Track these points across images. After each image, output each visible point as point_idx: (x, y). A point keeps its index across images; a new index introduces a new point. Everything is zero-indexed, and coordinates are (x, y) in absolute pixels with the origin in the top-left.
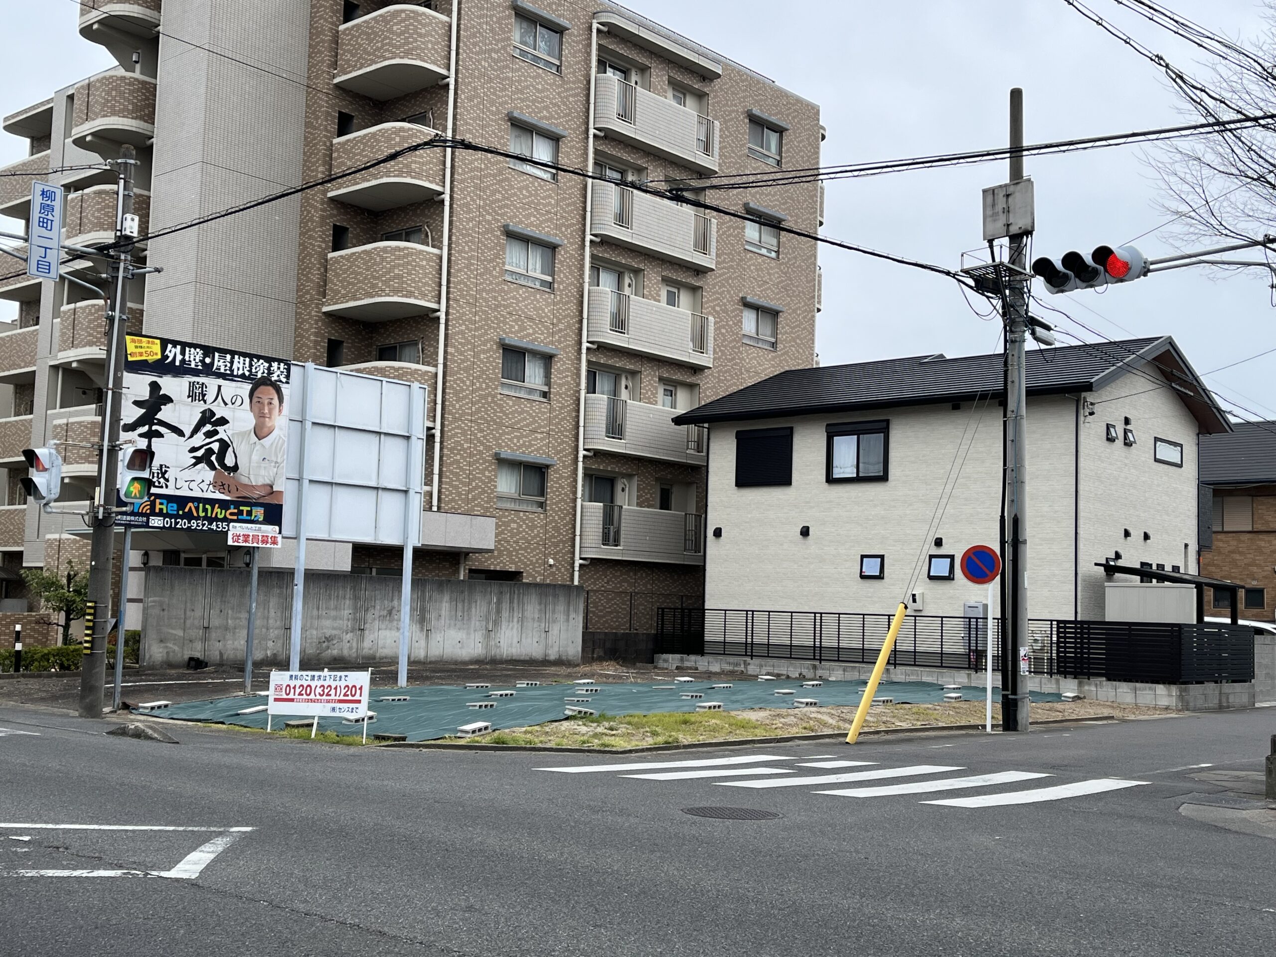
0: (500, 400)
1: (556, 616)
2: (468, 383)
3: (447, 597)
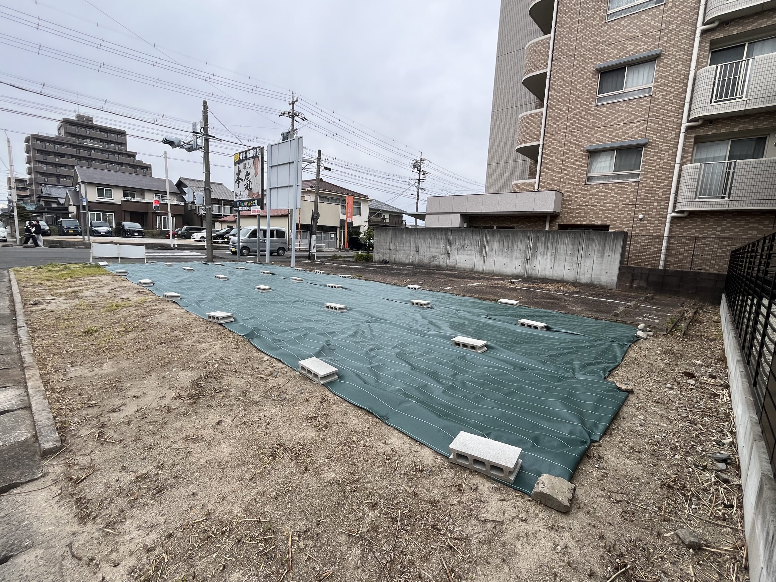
1: (589, 253)
3: (497, 239)
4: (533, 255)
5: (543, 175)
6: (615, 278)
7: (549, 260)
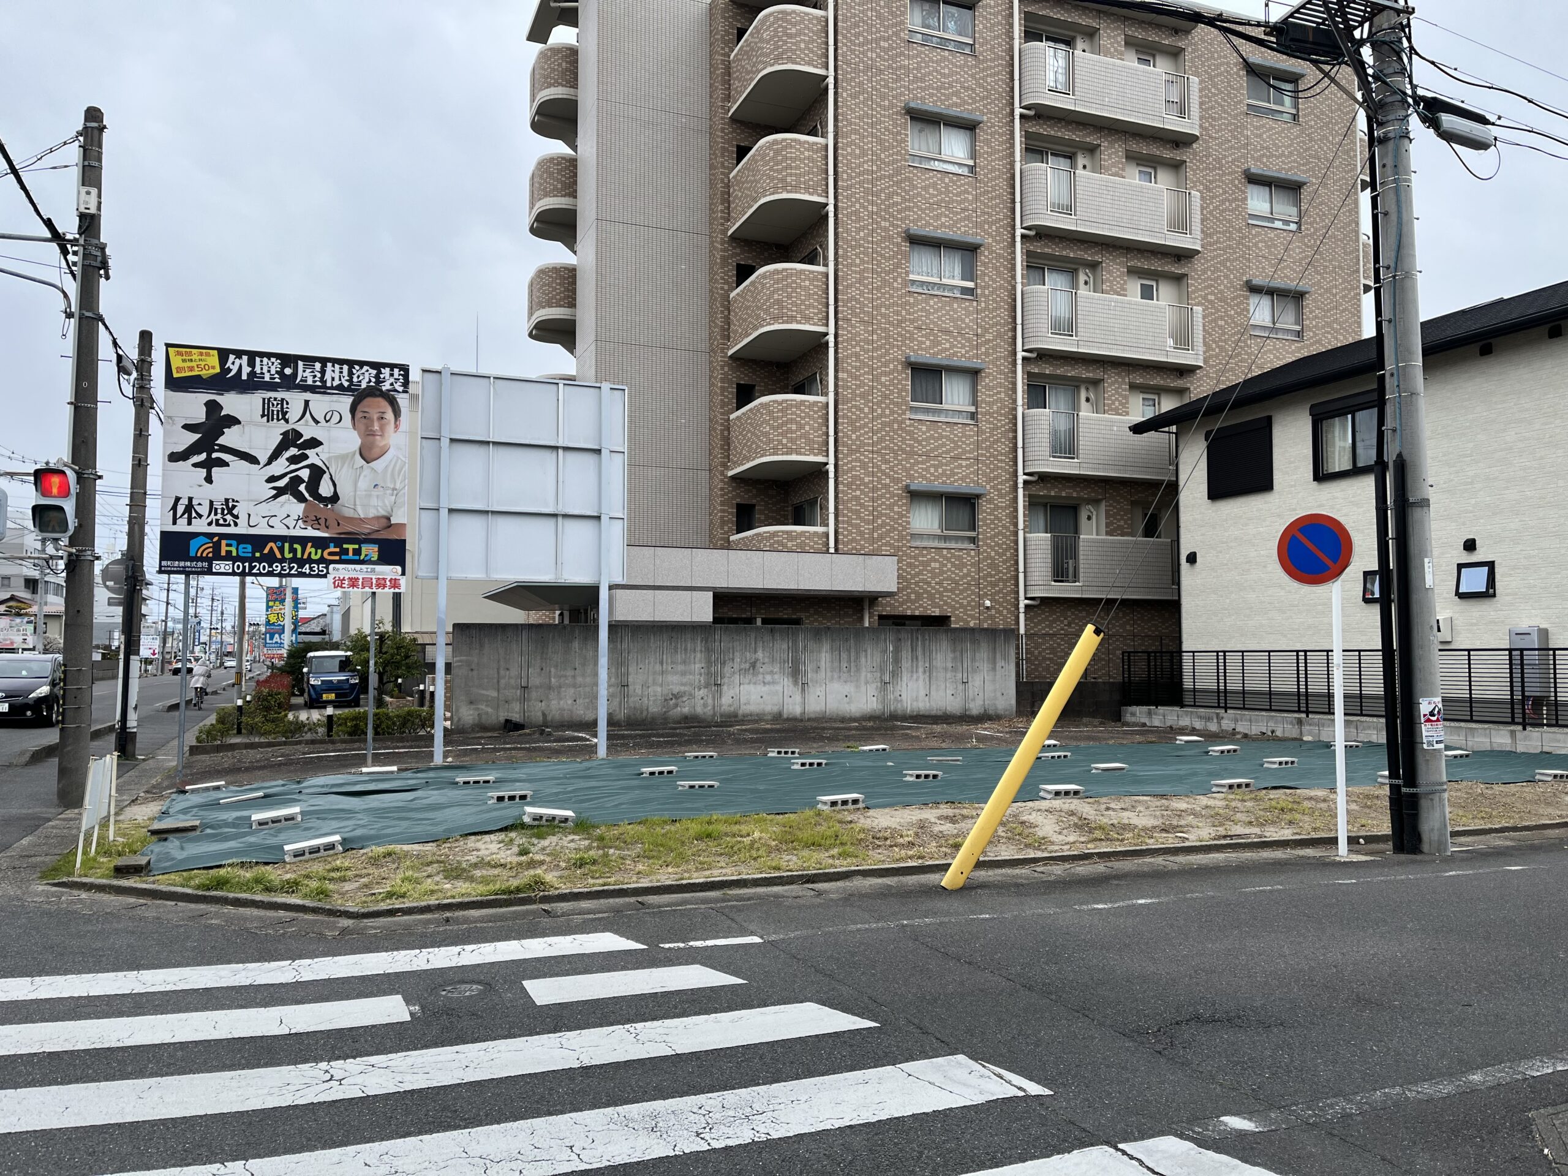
0: (910, 426)
1: (977, 664)
2: (866, 410)
3: (826, 646)
4: (896, 674)
5: (843, 522)
6: (1013, 702)
7: (921, 682)
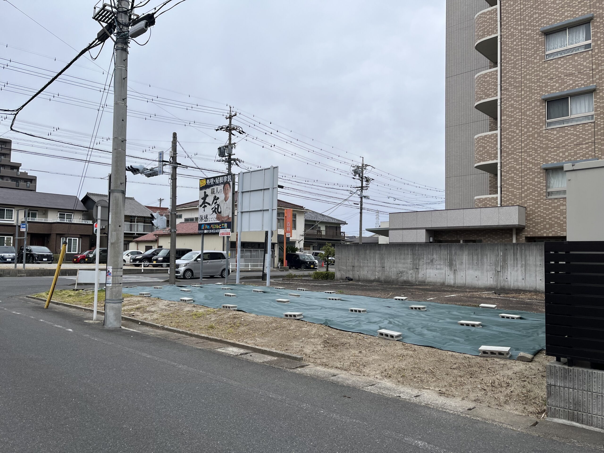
0: (545, 133)
3: (466, 253)
4: (504, 267)
5: (504, 191)
